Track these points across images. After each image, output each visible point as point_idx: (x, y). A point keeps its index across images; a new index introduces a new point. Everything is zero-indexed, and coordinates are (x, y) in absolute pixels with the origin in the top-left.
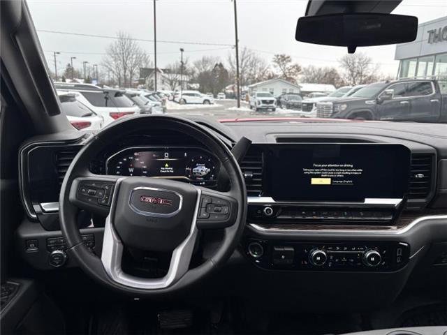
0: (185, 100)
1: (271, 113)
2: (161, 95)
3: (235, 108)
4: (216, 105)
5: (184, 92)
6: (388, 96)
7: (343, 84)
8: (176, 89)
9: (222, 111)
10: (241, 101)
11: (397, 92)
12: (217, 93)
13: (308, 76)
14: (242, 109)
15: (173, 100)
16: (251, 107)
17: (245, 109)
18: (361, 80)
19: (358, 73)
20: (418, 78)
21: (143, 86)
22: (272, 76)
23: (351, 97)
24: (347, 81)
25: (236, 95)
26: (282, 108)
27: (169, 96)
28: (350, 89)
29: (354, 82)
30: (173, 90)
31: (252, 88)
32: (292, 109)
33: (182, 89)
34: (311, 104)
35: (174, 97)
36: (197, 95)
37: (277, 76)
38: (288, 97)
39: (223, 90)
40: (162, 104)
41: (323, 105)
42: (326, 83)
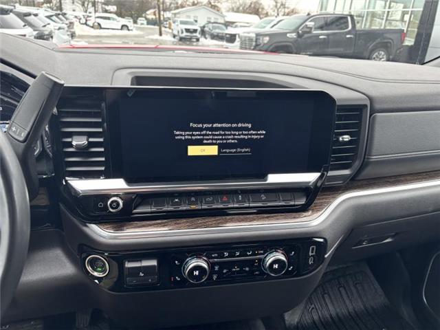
0: (99, 24)
1: (195, 44)
2: (67, 16)
3: (157, 37)
4: (135, 32)
5: (98, 14)
6: (308, 30)
7: (267, 15)
8: (89, 10)
9: (142, 39)
10: (163, 29)
11: (317, 25)
12: (137, 18)
13: (234, 5)
14: (164, 37)
15: (86, 24)
16: (174, 36)
17: (167, 38)
18: (285, 13)
19: (282, 4)
20: (336, 13)
21: (48, 5)
22: (196, 2)
23: (274, 29)
24: (270, 12)
25: (158, 22)
26: (206, 38)
27: (80, 19)
28: (273, 20)
29: (278, 14)
30: (86, 12)
31: (175, 14)
32: (216, 40)
33: (96, 11)
34: (235, 35)
35: (86, 20)
36: (114, 19)
37: (201, 3)
38: (213, 27)
39: (144, 15)
40: (68, 27)
41: (246, 37)
42: (250, 13)
